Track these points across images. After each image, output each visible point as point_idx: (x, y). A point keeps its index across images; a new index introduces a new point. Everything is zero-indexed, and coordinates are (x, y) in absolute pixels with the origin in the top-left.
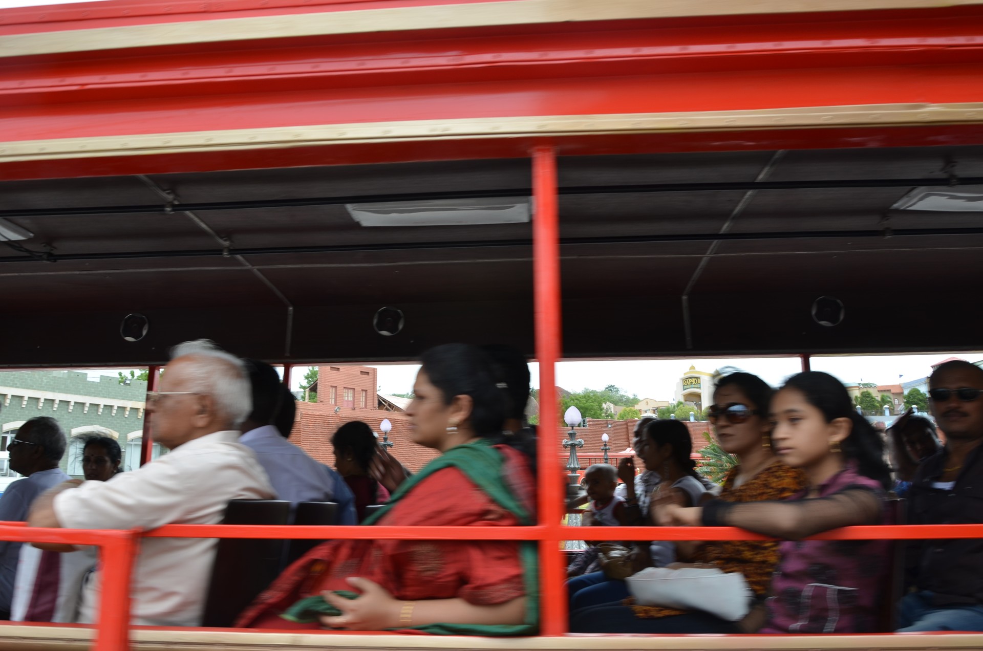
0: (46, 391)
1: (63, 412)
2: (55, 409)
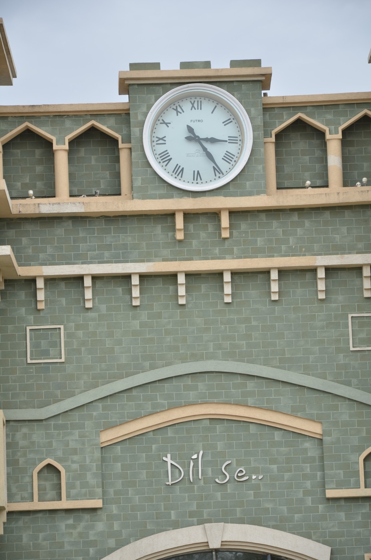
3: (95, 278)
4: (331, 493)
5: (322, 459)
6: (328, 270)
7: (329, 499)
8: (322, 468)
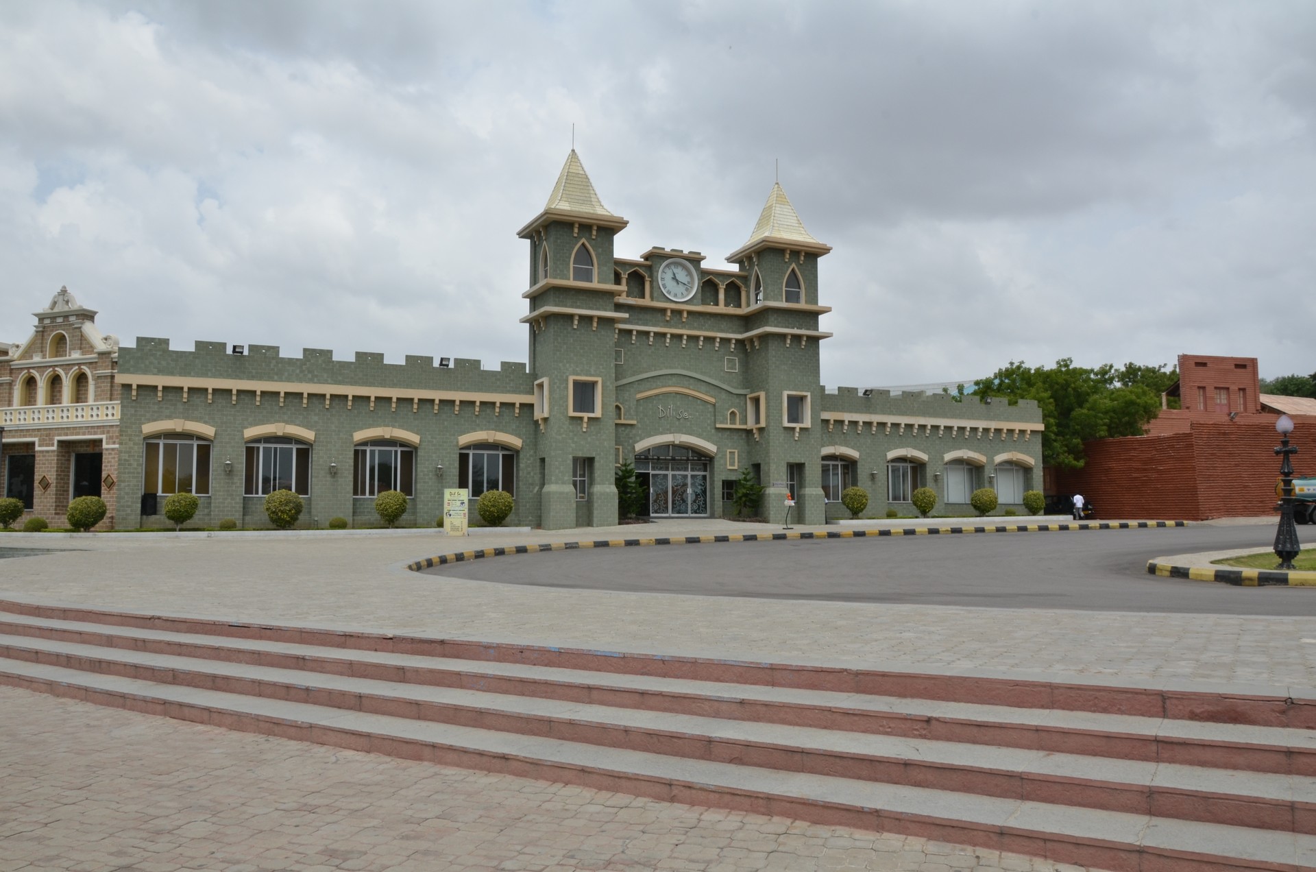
0: (918, 416)
1: (934, 438)
2: (927, 435)
3: (638, 332)
4: (718, 426)
5: (715, 412)
6: (721, 339)
7: (719, 428)
8: (715, 416)
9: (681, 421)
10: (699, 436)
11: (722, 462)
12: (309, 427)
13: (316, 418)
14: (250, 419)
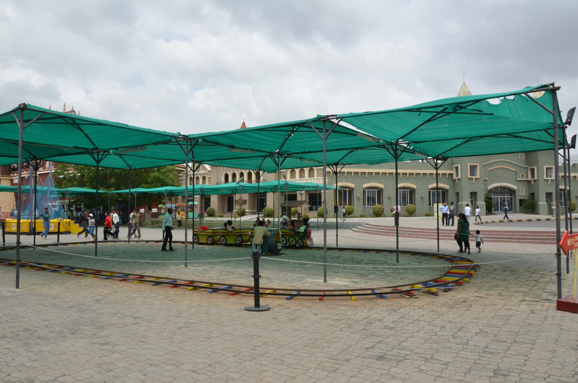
4: (517, 179)
5: (516, 174)
7: (517, 181)
8: (516, 176)
9: (504, 178)
10: (510, 183)
11: (519, 192)
12: (382, 183)
13: (384, 181)
14: (364, 182)
